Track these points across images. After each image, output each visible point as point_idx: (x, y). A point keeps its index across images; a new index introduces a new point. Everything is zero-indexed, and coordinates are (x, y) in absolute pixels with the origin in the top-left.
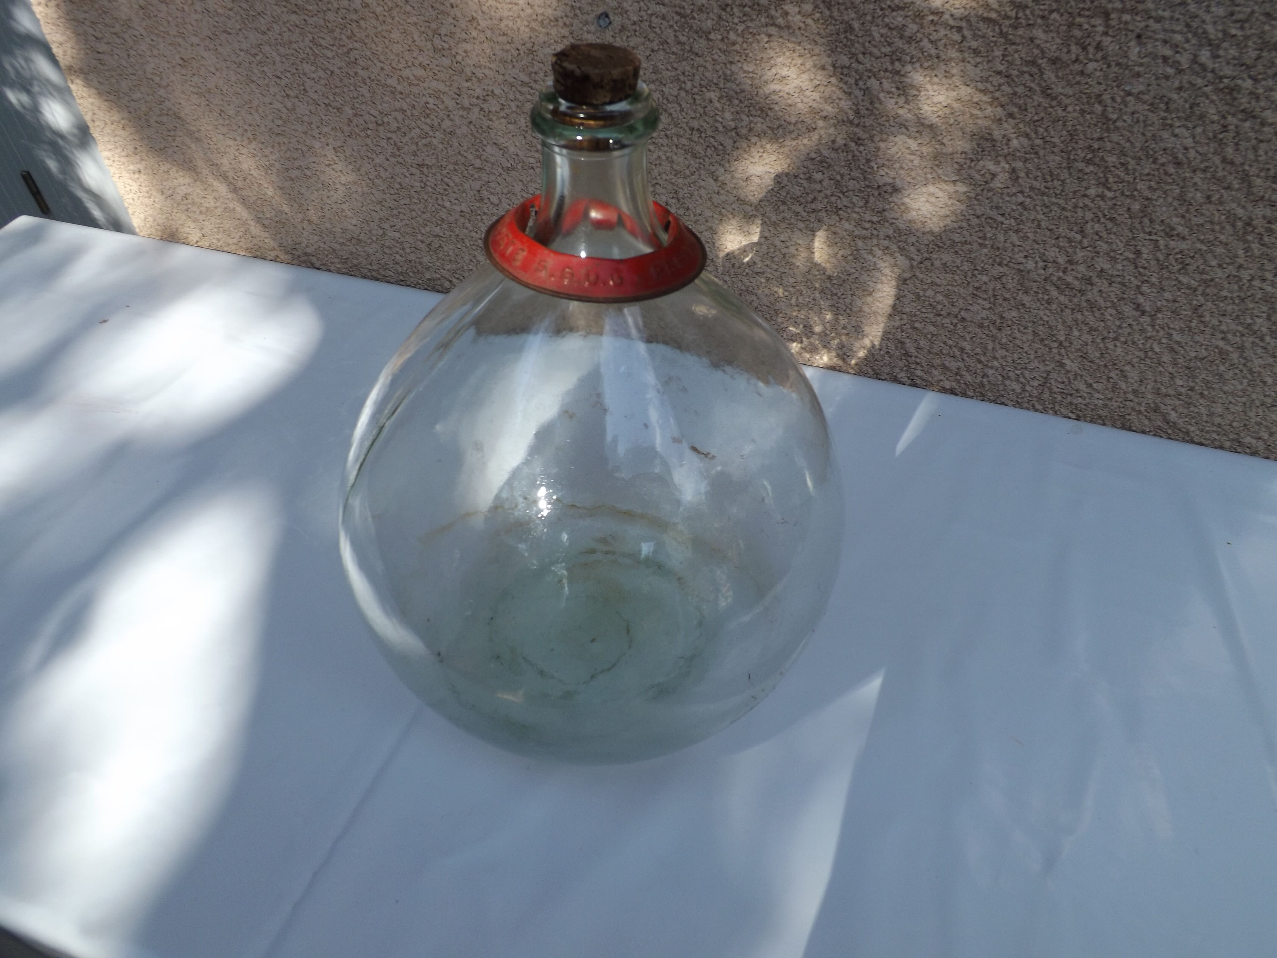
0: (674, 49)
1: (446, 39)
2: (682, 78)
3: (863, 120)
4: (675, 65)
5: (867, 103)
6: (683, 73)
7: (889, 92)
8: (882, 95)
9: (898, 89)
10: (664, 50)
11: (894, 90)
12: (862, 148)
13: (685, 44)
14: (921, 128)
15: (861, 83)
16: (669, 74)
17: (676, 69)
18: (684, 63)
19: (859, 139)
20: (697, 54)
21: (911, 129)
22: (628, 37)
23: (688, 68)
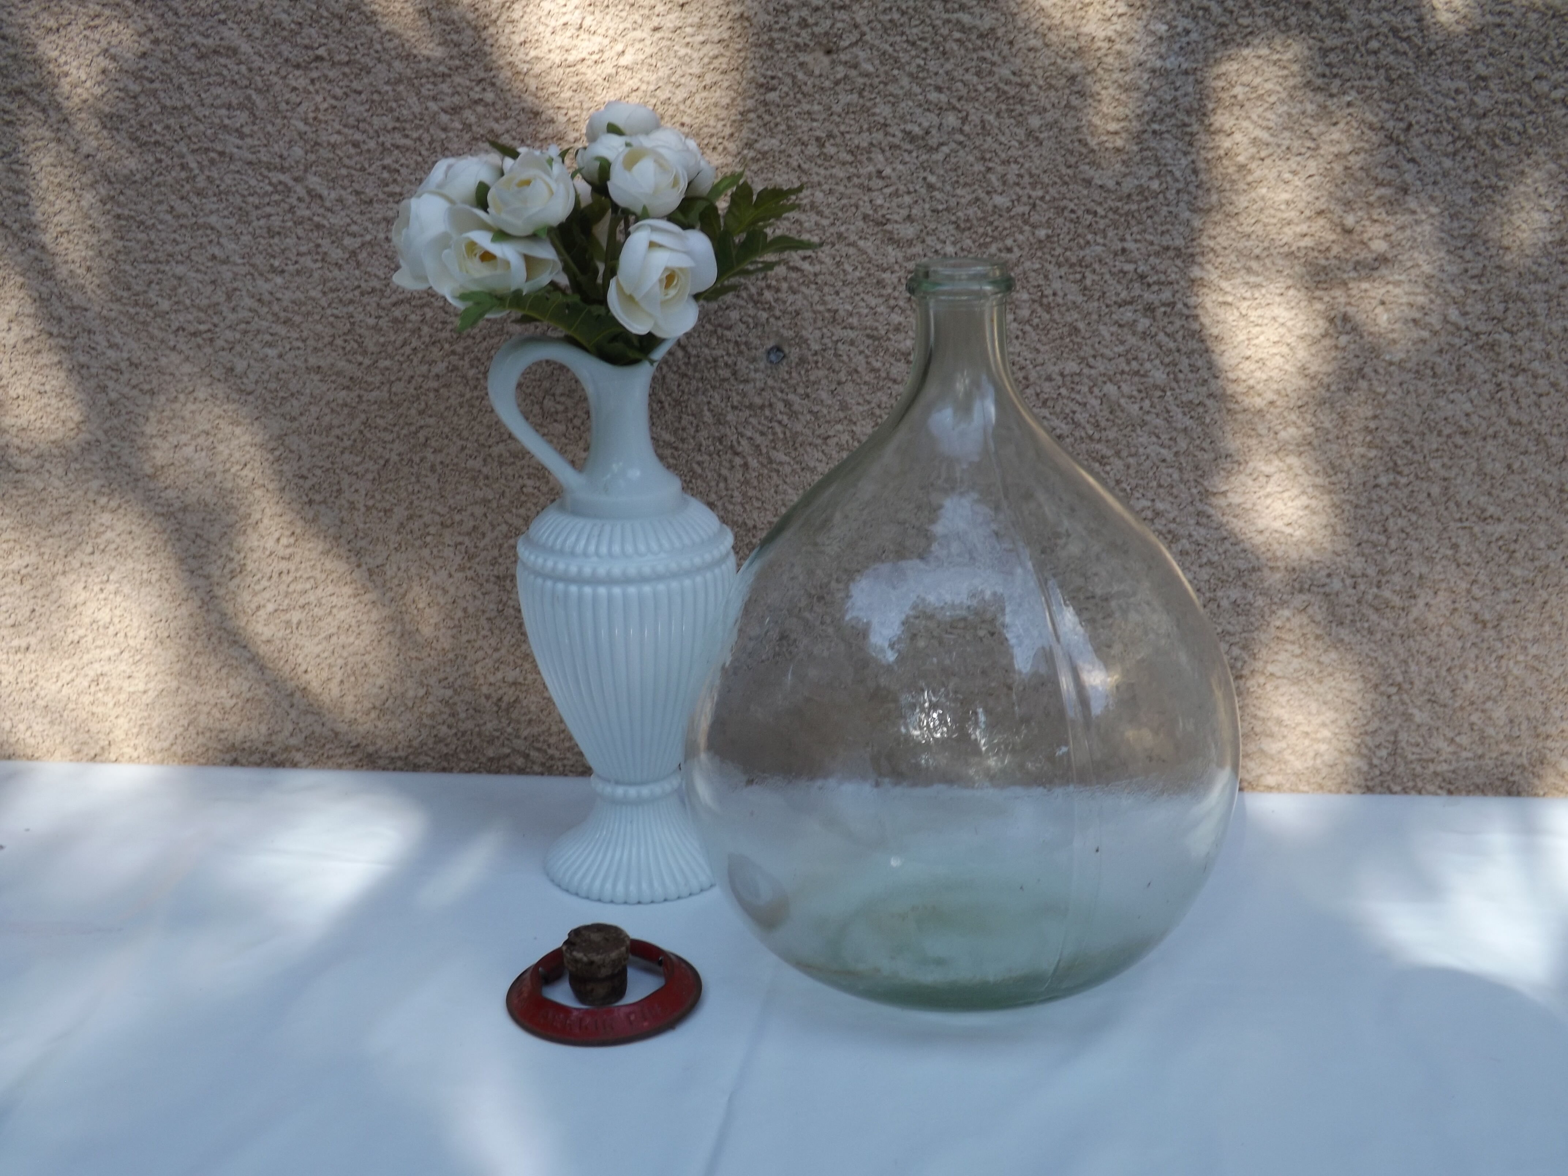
0: (867, 378)
1: (563, 399)
2: (877, 412)
3: (1104, 434)
4: (868, 398)
5: (1106, 413)
6: (879, 406)
7: (1130, 397)
8: (1123, 401)
9: (1140, 391)
10: (853, 381)
11: (1135, 393)
12: (1108, 468)
13: (879, 370)
14: (1174, 434)
15: (1096, 390)
16: (861, 408)
17: (869, 402)
18: (879, 394)
19: (1103, 457)
20: (895, 381)
21: (1163, 437)
22: (807, 371)
23: (885, 399)
